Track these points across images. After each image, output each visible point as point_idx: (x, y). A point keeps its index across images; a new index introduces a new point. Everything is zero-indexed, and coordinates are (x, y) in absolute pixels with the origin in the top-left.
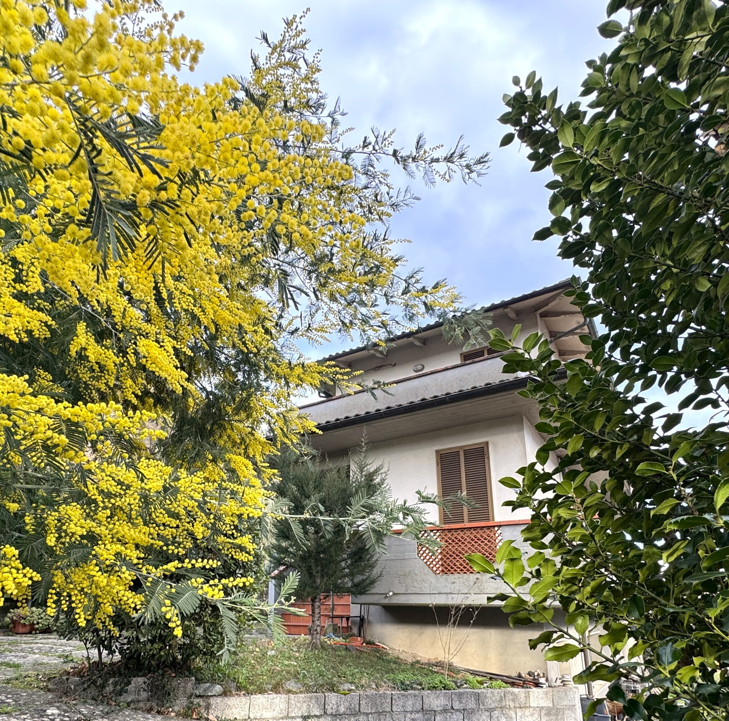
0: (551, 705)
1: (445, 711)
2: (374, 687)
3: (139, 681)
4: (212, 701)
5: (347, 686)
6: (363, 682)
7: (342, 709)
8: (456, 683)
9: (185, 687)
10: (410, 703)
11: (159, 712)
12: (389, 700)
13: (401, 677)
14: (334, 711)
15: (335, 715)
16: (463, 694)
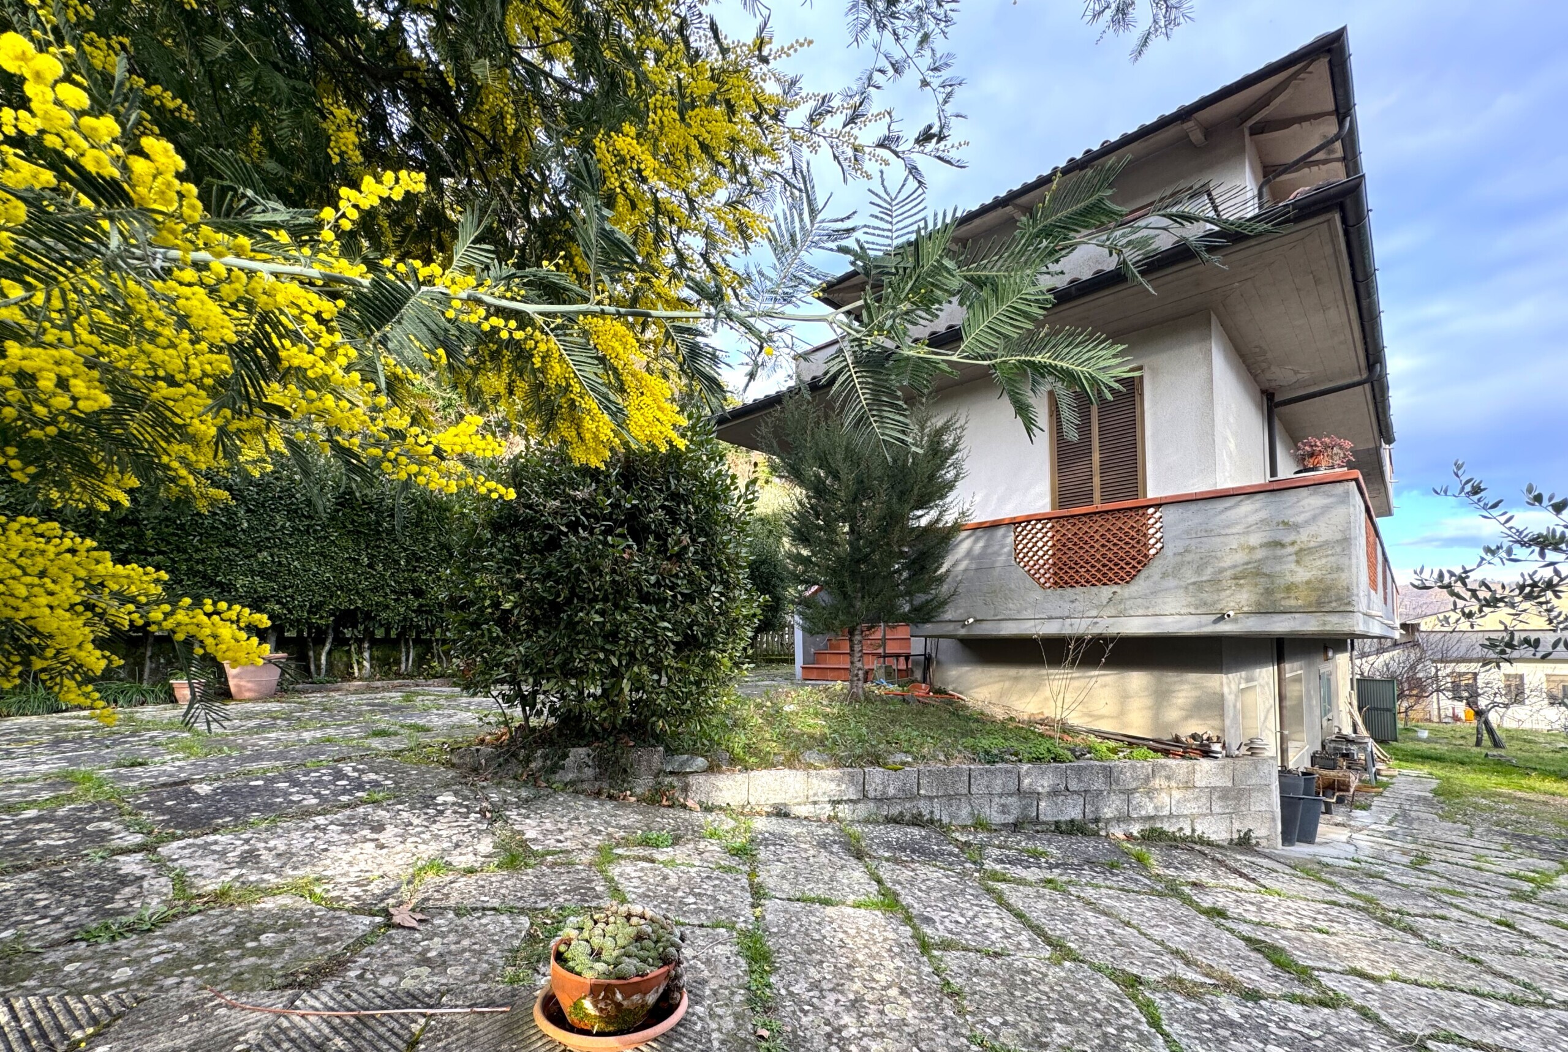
0: (1230, 784)
1: (1055, 793)
2: (942, 758)
3: (579, 753)
4: (691, 780)
5: (900, 757)
6: (925, 751)
7: (891, 791)
8: (1073, 751)
9: (649, 761)
10: (999, 782)
11: (611, 797)
12: (966, 778)
13: (985, 743)
14: (878, 794)
15: (881, 800)
16: (1085, 768)
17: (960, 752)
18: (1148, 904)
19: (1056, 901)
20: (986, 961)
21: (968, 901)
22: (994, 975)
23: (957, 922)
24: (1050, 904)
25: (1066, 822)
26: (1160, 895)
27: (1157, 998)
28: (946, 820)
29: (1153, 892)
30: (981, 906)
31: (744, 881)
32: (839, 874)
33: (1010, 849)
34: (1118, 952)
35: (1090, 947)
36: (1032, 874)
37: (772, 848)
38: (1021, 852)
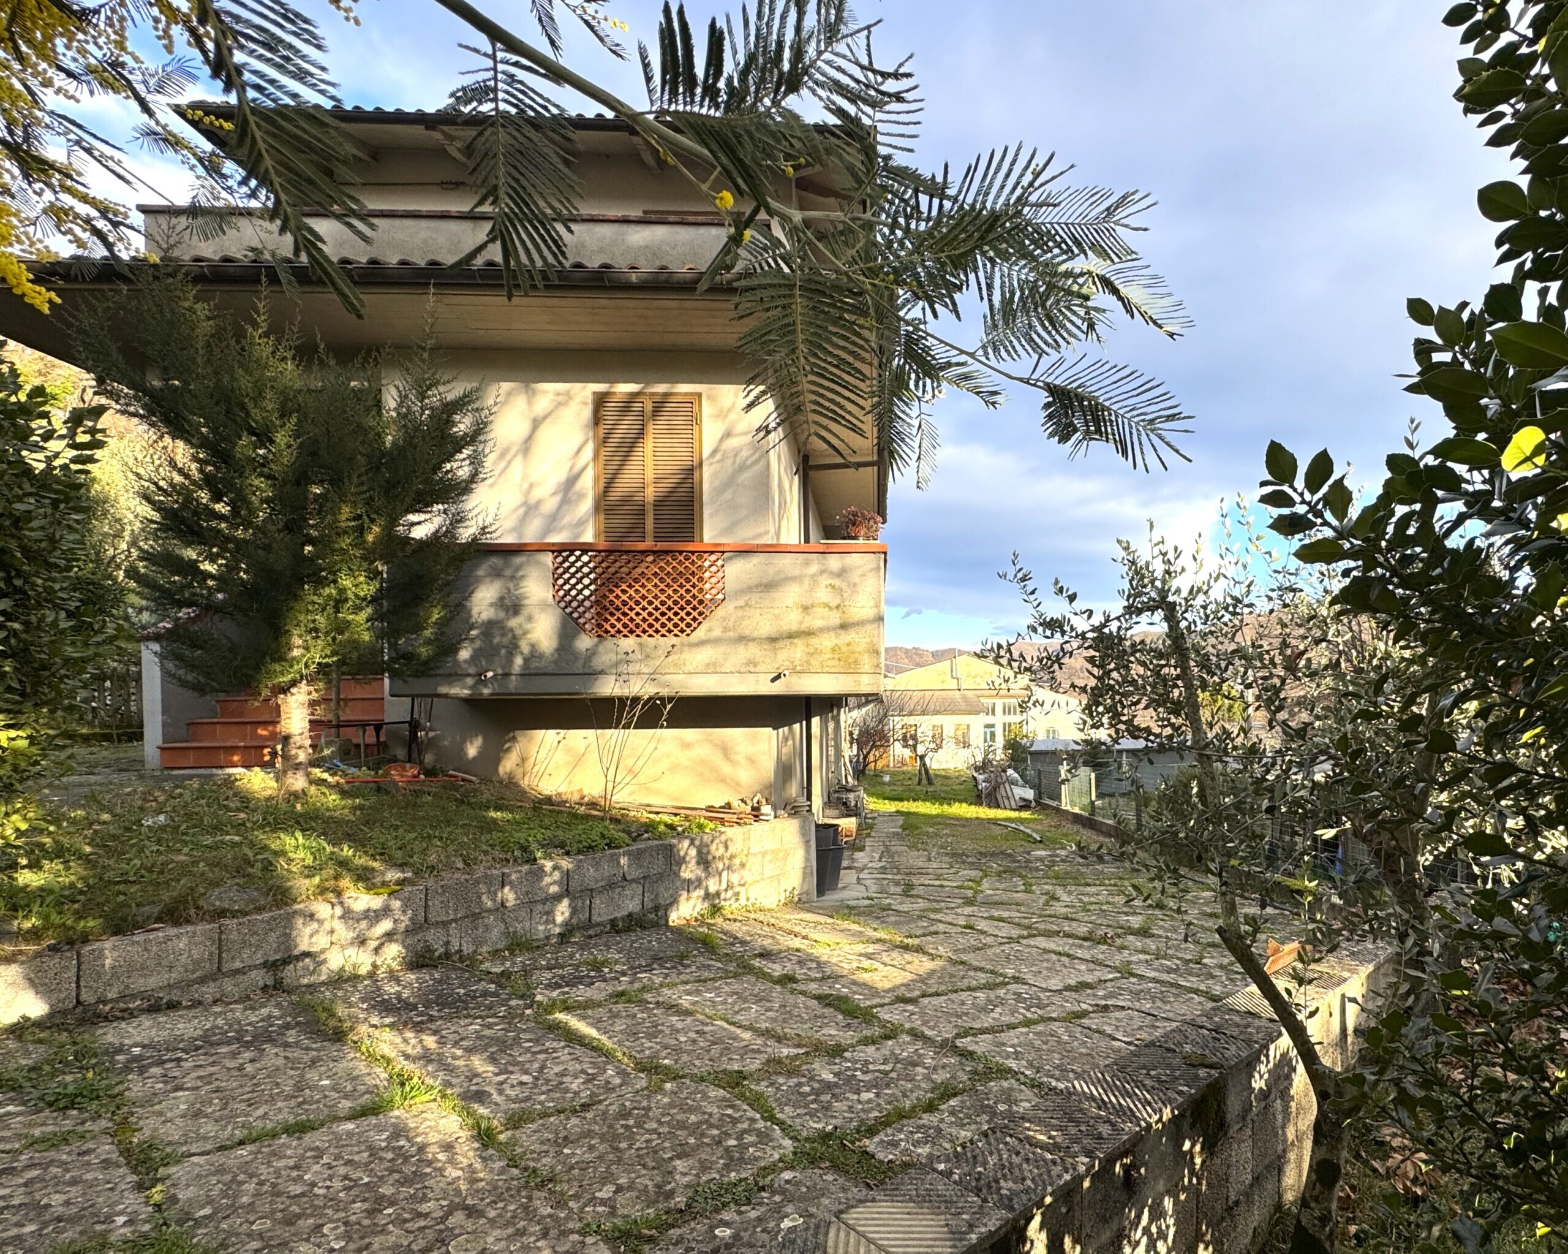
1: (611, 886)
2: (460, 865)
6: (433, 858)
8: (629, 833)
12: (498, 887)
16: (644, 850)
17: (486, 853)
18: (727, 989)
19: (635, 1016)
20: (574, 1121)
21: (528, 1050)
22: (589, 1134)
23: (522, 1083)
24: (629, 1021)
25: (623, 919)
26: (736, 976)
27: (762, 1087)
28: (467, 949)
29: (727, 975)
30: (546, 1051)
31: (107, 1149)
33: (562, 967)
34: (715, 1051)
35: (685, 1058)
36: (598, 991)
38: (577, 967)
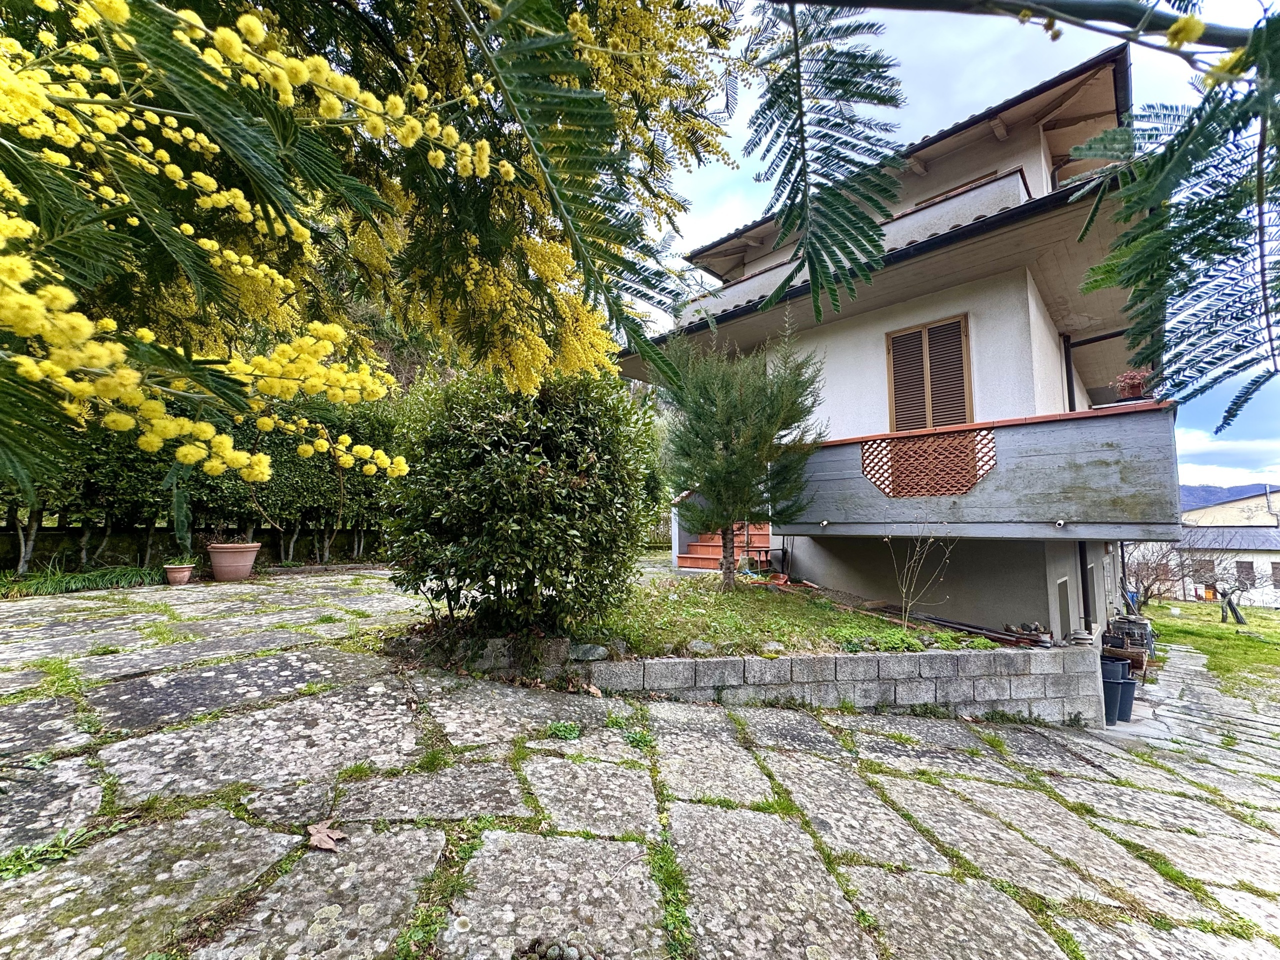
0: (1061, 672)
1: (910, 679)
2: (810, 647)
3: (496, 644)
4: (595, 667)
5: (773, 646)
6: (794, 640)
7: (768, 678)
9: (557, 651)
10: (861, 669)
11: (524, 685)
12: (833, 666)
13: (845, 632)
14: (757, 680)
15: (759, 685)
16: (936, 657)
17: (825, 641)
18: (1018, 799)
19: (935, 798)
20: (891, 880)
21: (855, 798)
22: (903, 898)
23: (852, 827)
24: (930, 800)
25: (920, 705)
26: (1026, 788)
27: (1070, 926)
28: (815, 704)
29: (1017, 785)
30: (867, 804)
31: (647, 780)
32: (733, 767)
33: (877, 734)
34: (1013, 863)
35: (983, 858)
36: (904, 764)
37: (668, 737)
38: (887, 737)
